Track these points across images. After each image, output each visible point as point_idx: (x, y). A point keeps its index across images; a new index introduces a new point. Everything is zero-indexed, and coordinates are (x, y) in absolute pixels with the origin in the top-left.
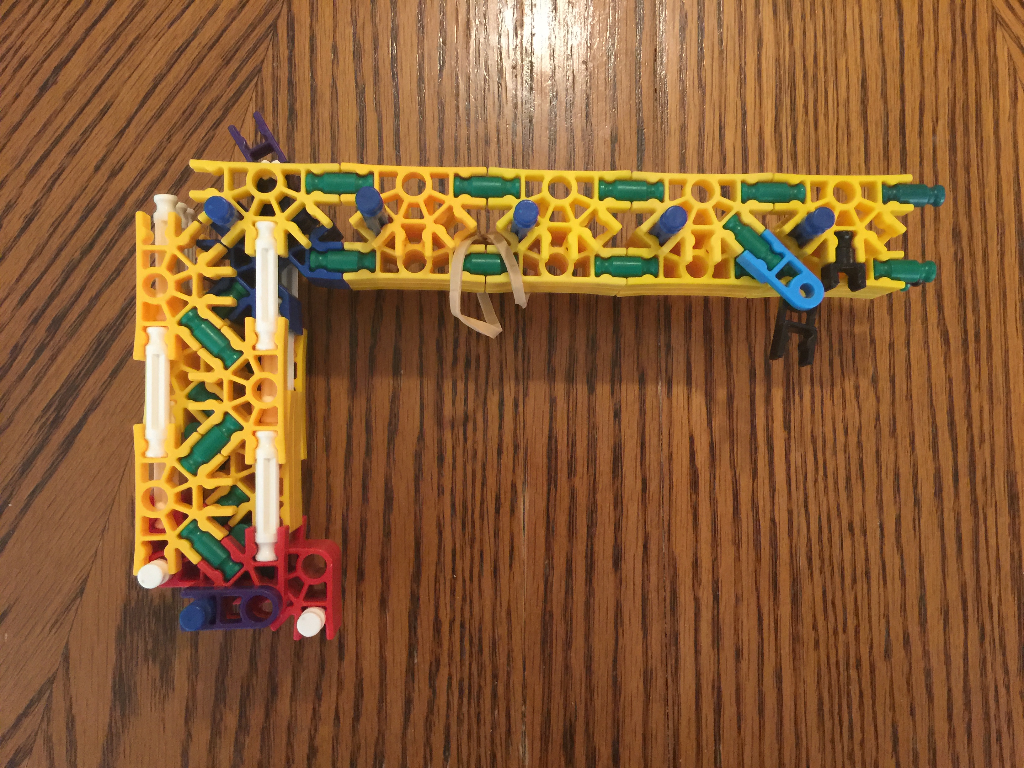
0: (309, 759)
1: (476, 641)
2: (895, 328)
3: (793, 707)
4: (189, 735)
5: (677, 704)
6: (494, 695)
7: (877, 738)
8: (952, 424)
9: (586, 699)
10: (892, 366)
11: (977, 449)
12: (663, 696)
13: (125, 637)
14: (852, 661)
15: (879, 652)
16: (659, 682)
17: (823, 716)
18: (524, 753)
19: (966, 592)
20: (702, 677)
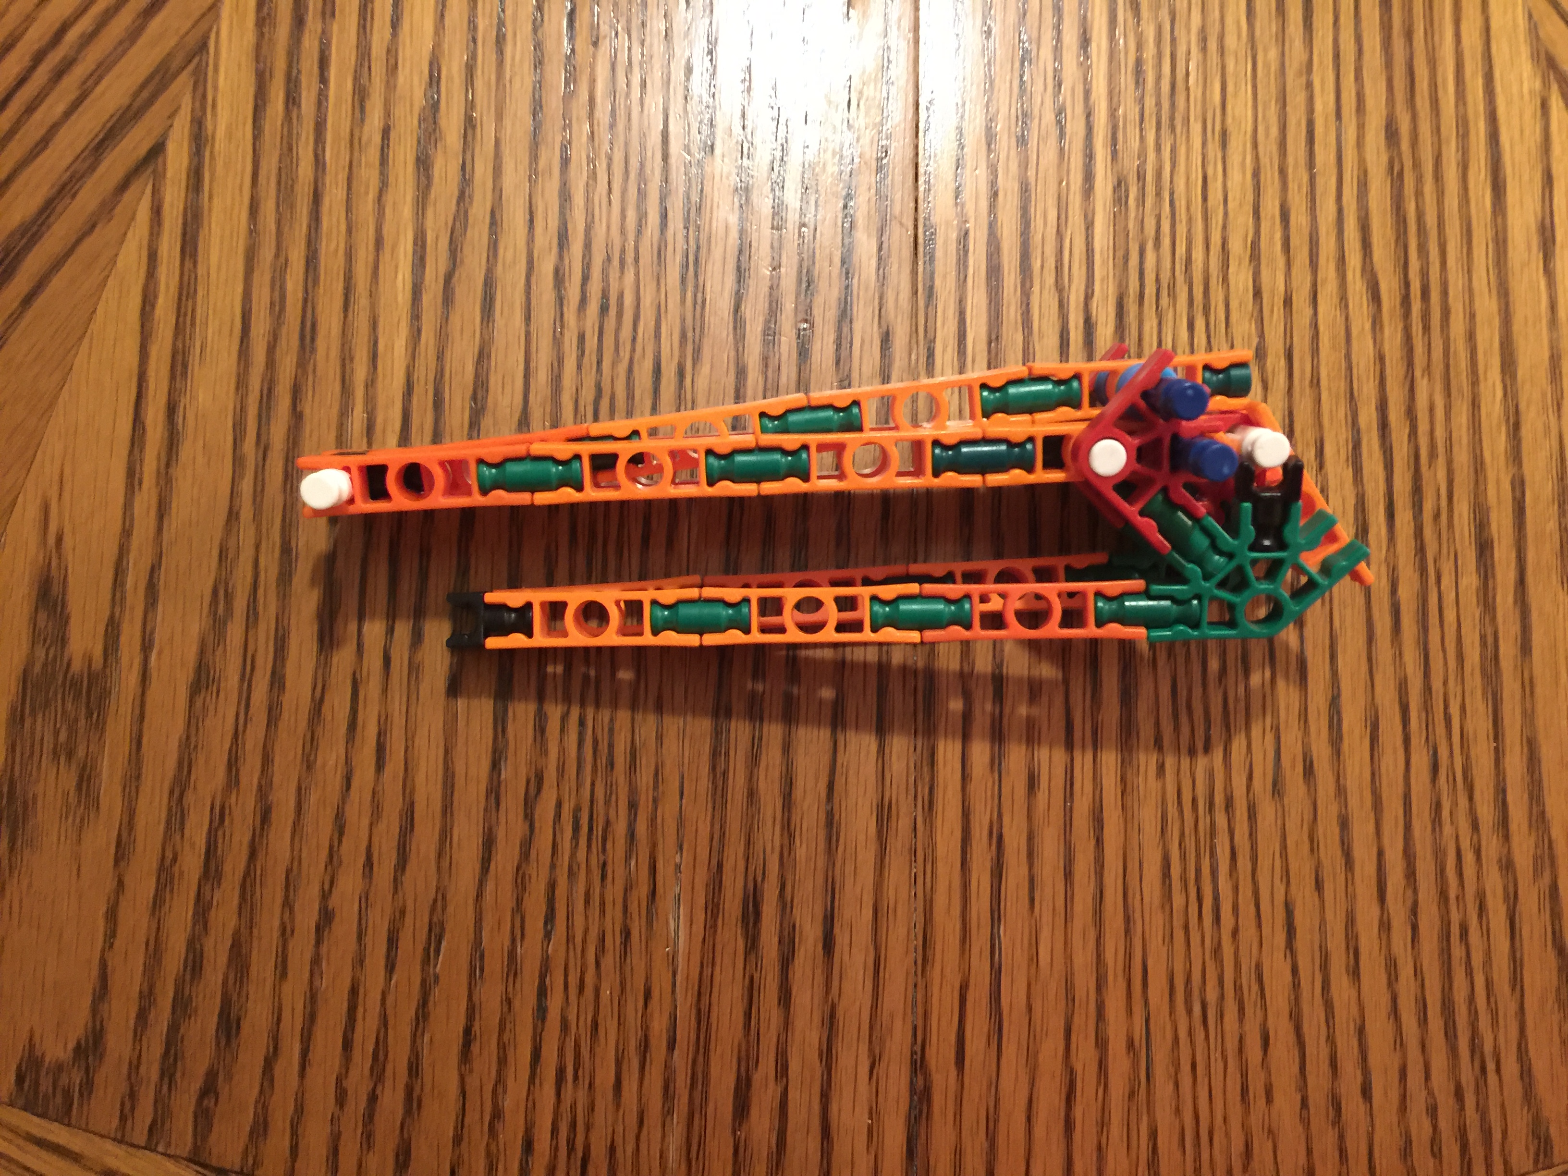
0: (319, 929)
1: (603, 747)
2: (1294, 271)
3: (1121, 871)
4: (120, 883)
5: (931, 859)
6: (631, 835)
7: (1259, 926)
8: (1384, 426)
9: (782, 847)
10: (1288, 332)
11: (1424, 468)
12: (907, 846)
13: (22, 719)
14: (1219, 799)
15: (1262, 784)
16: (903, 824)
17: (1170, 885)
18: (677, 932)
19: (1407, 694)
20: (971, 817)
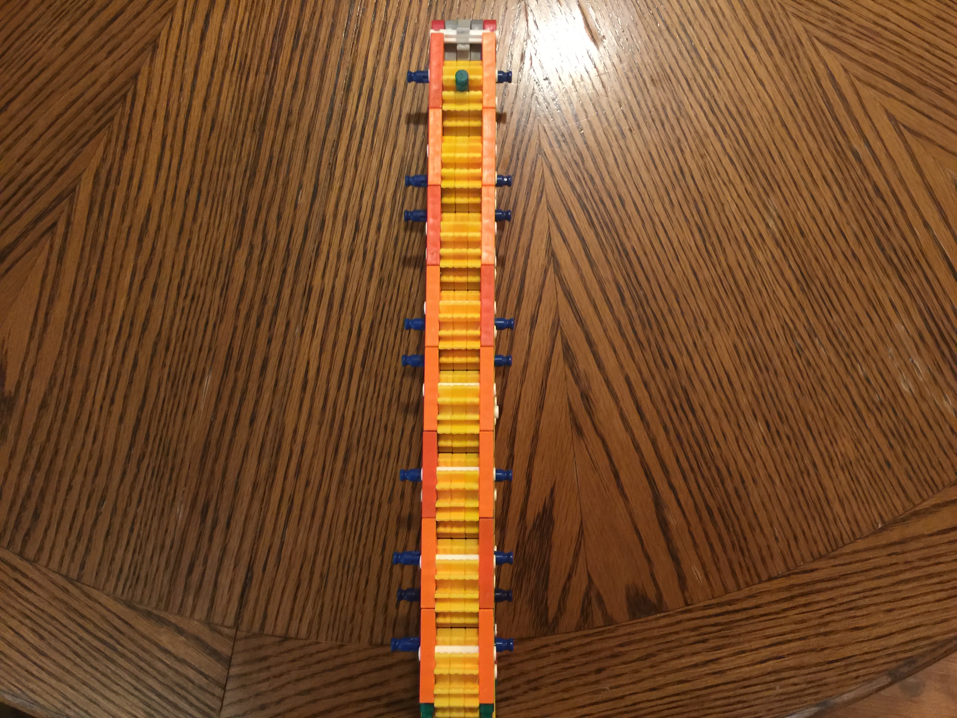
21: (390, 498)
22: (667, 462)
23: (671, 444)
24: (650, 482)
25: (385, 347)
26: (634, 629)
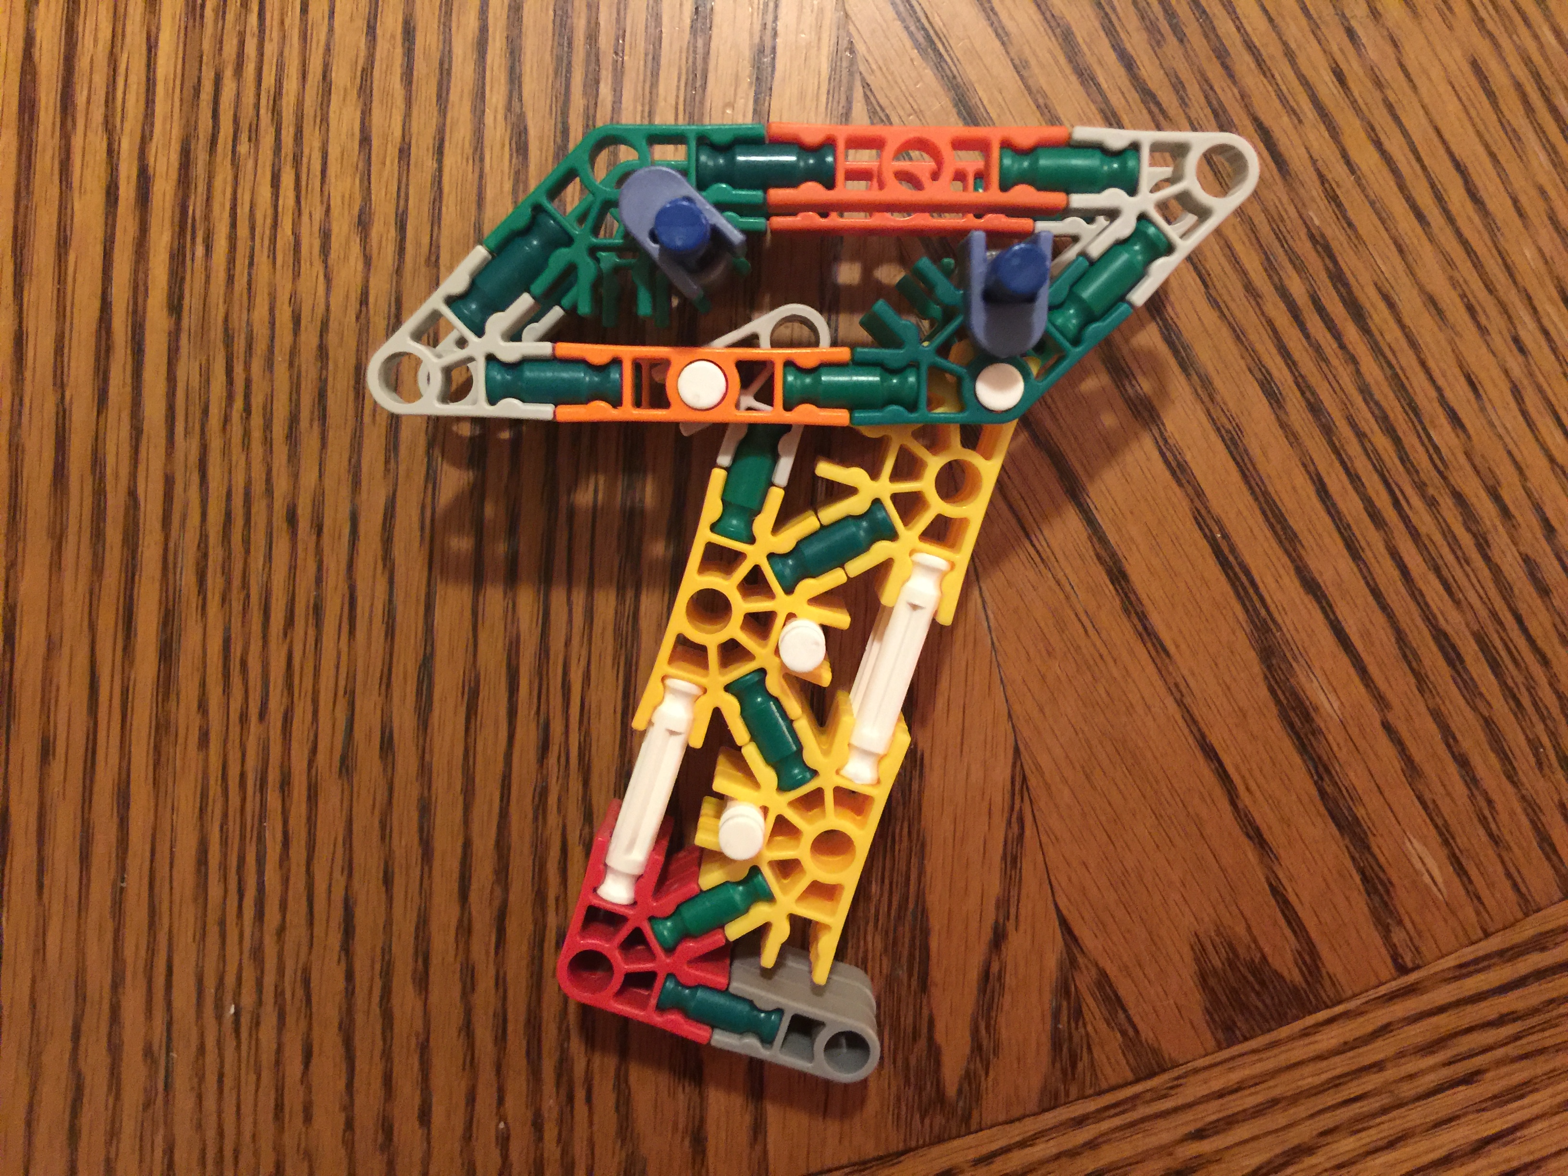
21: (344, 759)
22: (1288, 503)
23: (1292, 436)
24: (1233, 580)
25: (243, 231)
26: (1235, 1077)
